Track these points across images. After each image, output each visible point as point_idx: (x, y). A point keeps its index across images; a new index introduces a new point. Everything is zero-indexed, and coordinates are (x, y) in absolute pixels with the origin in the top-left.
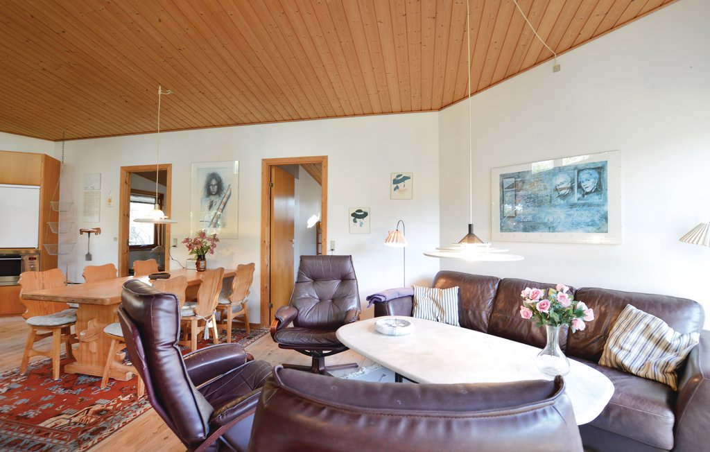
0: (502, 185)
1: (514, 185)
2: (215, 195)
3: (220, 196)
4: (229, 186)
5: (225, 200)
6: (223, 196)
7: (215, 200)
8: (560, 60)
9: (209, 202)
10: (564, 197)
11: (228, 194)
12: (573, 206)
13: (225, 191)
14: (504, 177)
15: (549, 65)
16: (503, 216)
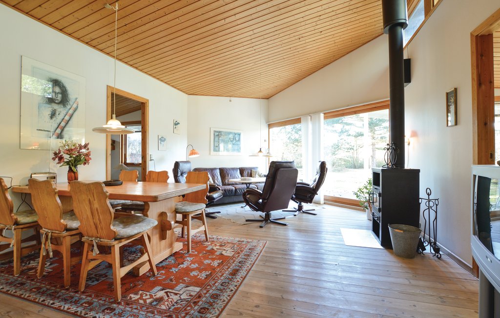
0: (214, 134)
1: (218, 135)
2: (58, 103)
3: (64, 106)
4: (76, 99)
5: (71, 112)
6: (69, 107)
7: (59, 110)
8: (232, 98)
9: (50, 109)
10: (232, 141)
11: (75, 106)
12: (234, 144)
13: (71, 103)
14: (215, 131)
15: (228, 98)
16: (214, 146)
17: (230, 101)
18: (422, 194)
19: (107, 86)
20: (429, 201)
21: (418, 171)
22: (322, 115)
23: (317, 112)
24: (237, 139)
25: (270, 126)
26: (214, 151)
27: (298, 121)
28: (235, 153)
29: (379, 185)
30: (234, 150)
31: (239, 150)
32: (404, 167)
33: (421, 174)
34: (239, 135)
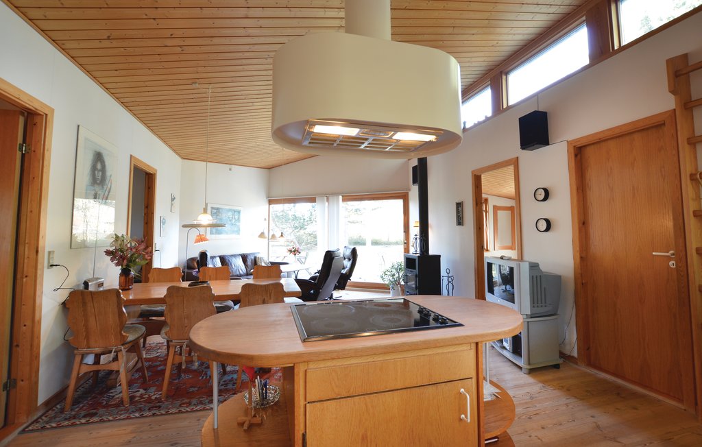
0: (212, 212)
2: (99, 184)
3: (103, 187)
5: (106, 194)
7: (99, 192)
9: (93, 193)
10: (231, 220)
12: (233, 224)
13: (107, 183)
15: (228, 166)
17: (230, 169)
18: (443, 272)
19: (131, 156)
20: (448, 277)
21: (440, 256)
22: (341, 197)
23: (336, 194)
24: (237, 217)
25: (271, 202)
26: (211, 234)
27: (313, 200)
28: (234, 236)
29: (415, 269)
30: (233, 232)
31: (238, 232)
32: (428, 253)
33: (441, 258)
34: (239, 212)
